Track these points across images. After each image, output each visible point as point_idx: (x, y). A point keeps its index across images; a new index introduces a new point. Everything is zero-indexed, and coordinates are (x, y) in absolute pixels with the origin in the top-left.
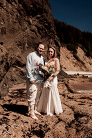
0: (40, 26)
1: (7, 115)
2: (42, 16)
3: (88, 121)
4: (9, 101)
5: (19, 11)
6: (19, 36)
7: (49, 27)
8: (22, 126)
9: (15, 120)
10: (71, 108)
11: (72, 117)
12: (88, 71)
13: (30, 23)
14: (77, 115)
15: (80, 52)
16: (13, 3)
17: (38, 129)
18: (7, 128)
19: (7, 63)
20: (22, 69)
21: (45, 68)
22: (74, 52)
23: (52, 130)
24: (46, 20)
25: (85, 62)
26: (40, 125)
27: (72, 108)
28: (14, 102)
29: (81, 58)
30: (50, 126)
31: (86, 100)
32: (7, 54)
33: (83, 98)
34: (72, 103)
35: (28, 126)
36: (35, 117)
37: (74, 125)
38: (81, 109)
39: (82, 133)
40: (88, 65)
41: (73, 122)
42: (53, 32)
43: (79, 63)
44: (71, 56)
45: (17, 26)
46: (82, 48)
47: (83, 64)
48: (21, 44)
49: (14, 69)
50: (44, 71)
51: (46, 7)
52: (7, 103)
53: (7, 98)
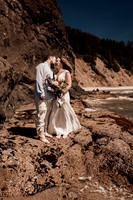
0: (50, 34)
1: (13, 138)
2: (52, 23)
3: (108, 142)
4: (16, 123)
5: (24, 19)
6: (26, 48)
7: (60, 36)
8: (31, 150)
9: (22, 144)
10: (88, 128)
11: (89, 139)
12: (110, 86)
13: (37, 32)
14: (96, 136)
15: (100, 64)
16: (17, 10)
17: (49, 153)
18: (12, 153)
19: (12, 80)
20: (30, 87)
21: (56, 83)
22: (92, 64)
23: (66, 154)
24: (56, 27)
25: (105, 75)
26: (52, 149)
27: (90, 128)
28: (21, 124)
29: (101, 71)
30: (63, 150)
31: (107, 119)
32: (11, 70)
33: (103, 117)
34: (90, 123)
35: (37, 151)
36: (45, 140)
37: (91, 147)
38: (100, 129)
39: (101, 156)
40: (109, 79)
41: (90, 144)
42: (65, 41)
43: (99, 77)
44: (88, 68)
45: (22, 36)
46: (102, 59)
47: (104, 77)
48: (28, 58)
49: (21, 87)
50: (53, 87)
51: (56, 12)
52: (13, 126)
53: (13, 120)
